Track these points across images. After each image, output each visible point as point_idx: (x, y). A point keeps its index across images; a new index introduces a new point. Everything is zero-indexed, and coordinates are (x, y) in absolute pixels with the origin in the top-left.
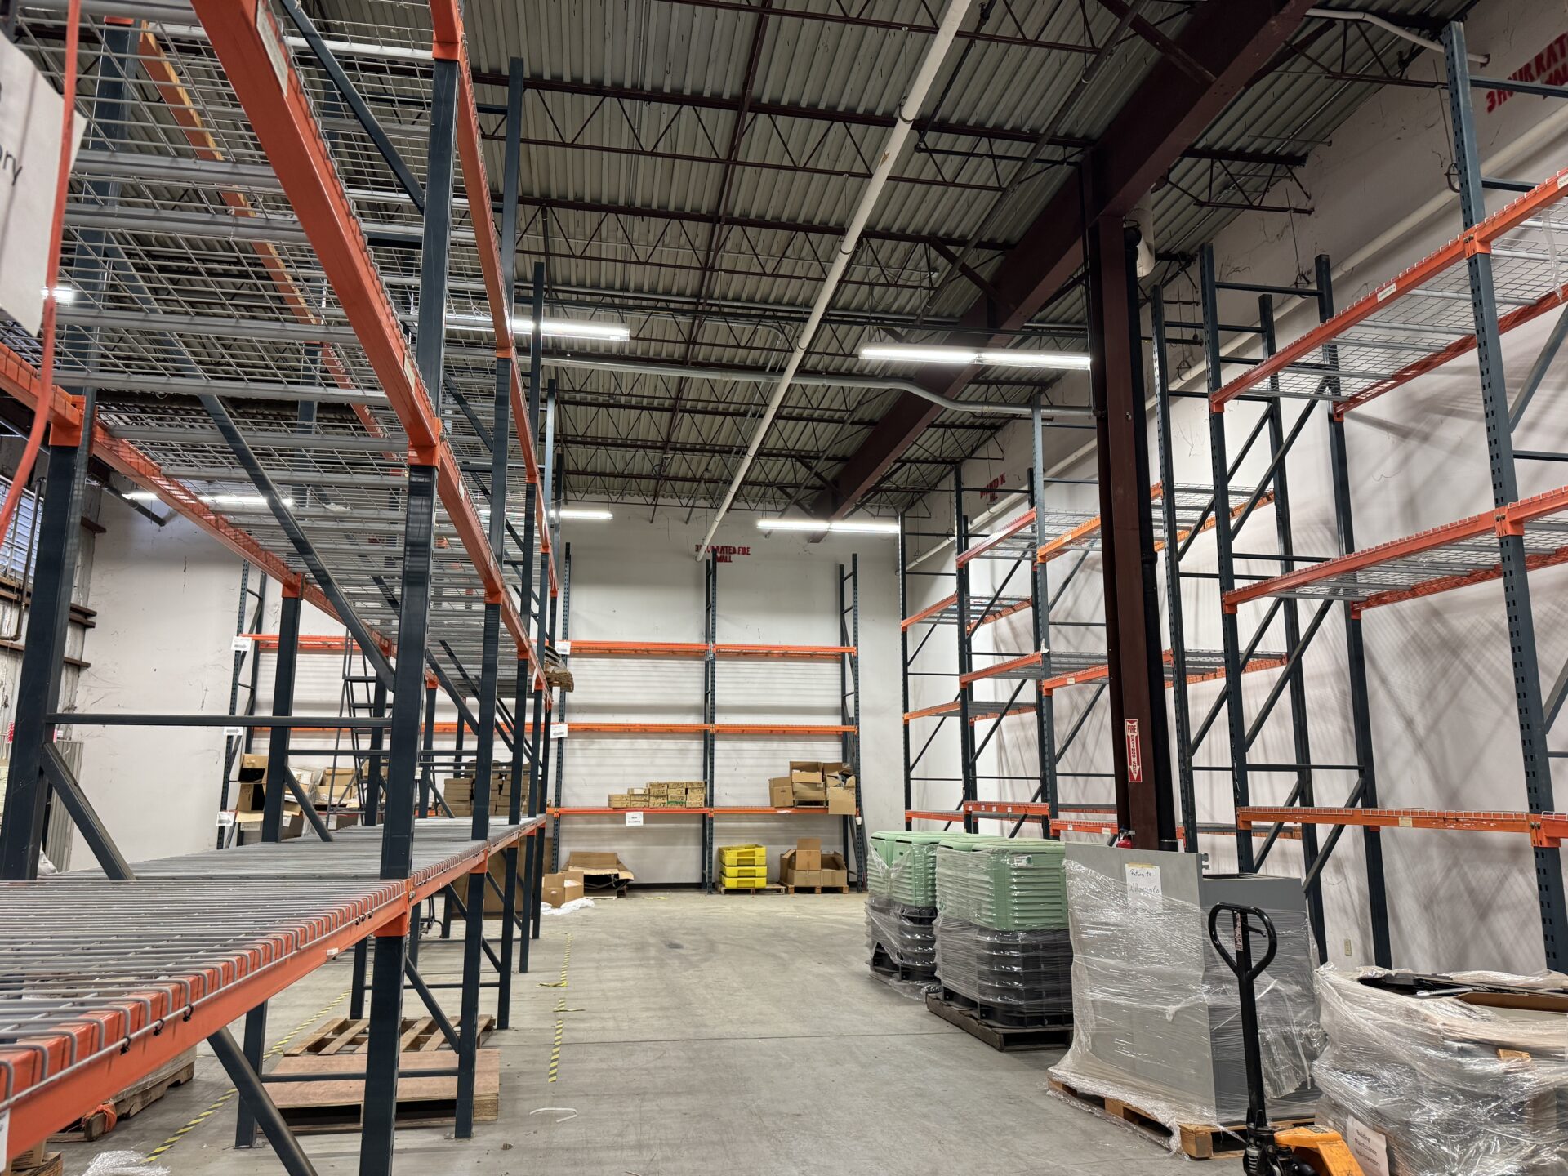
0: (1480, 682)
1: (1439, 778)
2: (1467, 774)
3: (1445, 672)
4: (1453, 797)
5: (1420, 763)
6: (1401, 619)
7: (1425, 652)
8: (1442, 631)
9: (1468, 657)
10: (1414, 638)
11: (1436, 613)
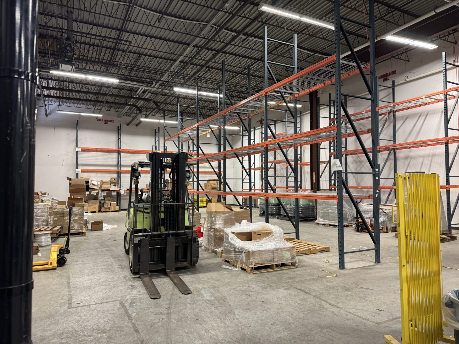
0: (364, 167)
1: (357, 181)
2: (361, 181)
3: (359, 166)
4: (359, 184)
5: (354, 179)
6: (353, 157)
7: (356, 162)
8: (359, 159)
9: (363, 164)
10: (355, 160)
11: (359, 157)
